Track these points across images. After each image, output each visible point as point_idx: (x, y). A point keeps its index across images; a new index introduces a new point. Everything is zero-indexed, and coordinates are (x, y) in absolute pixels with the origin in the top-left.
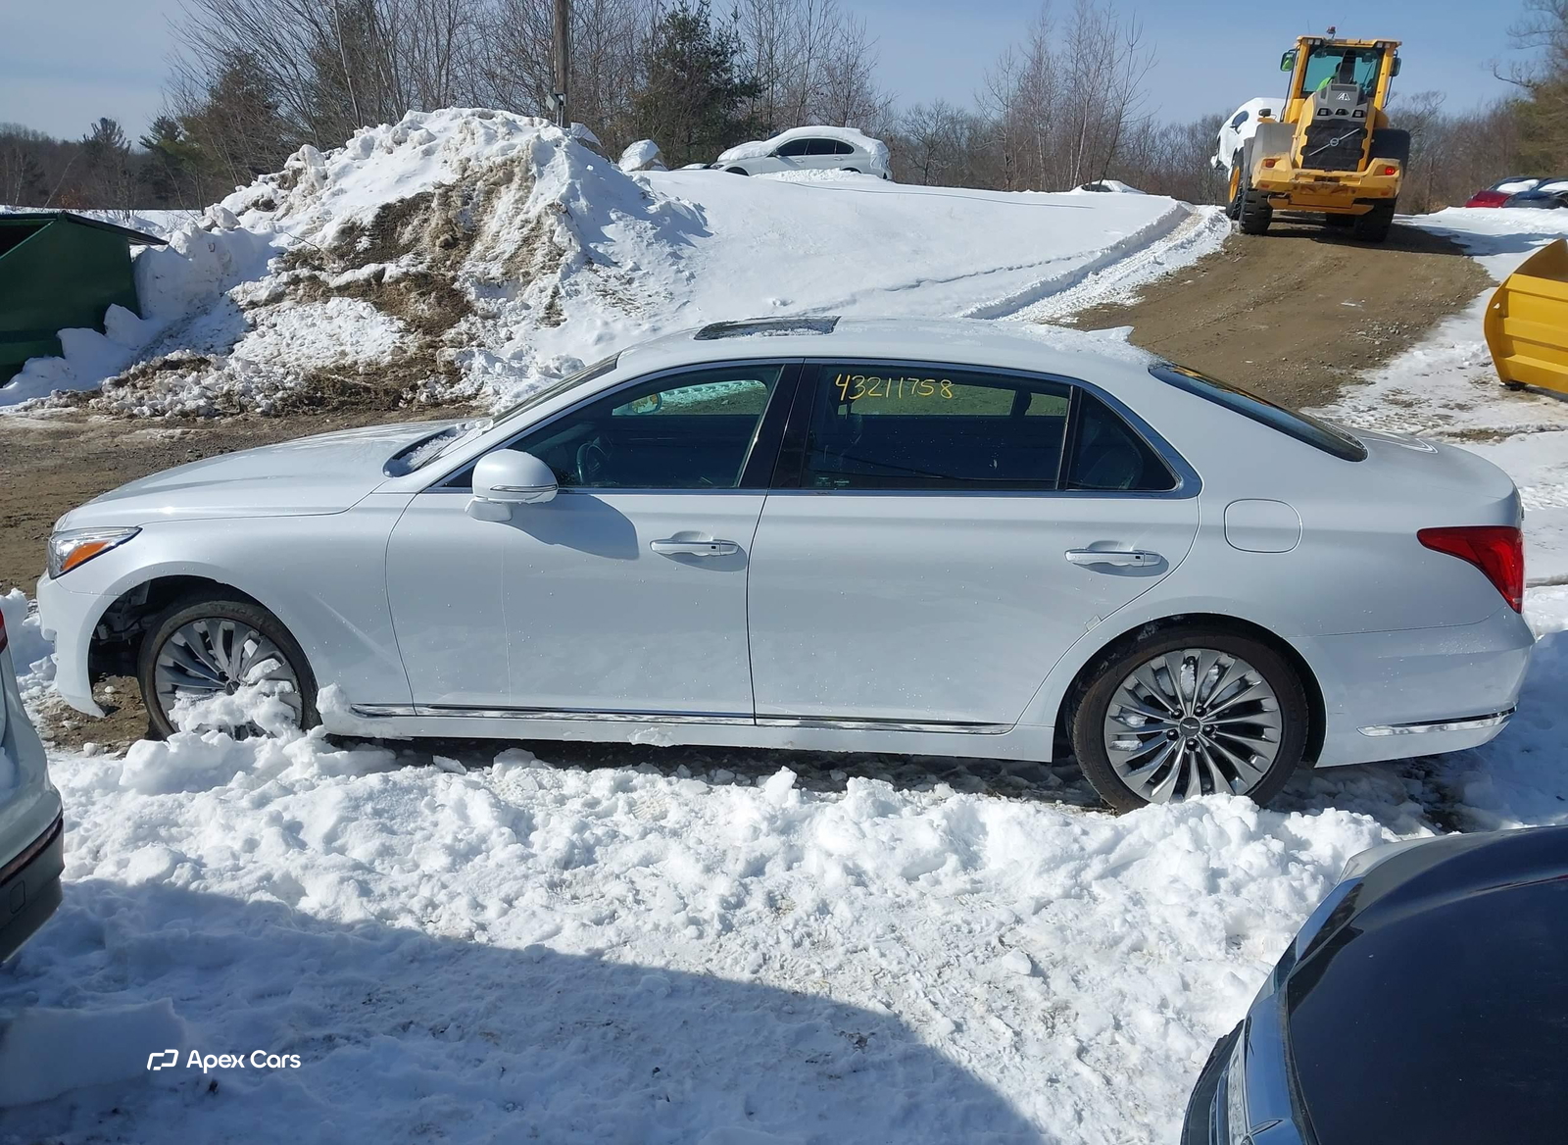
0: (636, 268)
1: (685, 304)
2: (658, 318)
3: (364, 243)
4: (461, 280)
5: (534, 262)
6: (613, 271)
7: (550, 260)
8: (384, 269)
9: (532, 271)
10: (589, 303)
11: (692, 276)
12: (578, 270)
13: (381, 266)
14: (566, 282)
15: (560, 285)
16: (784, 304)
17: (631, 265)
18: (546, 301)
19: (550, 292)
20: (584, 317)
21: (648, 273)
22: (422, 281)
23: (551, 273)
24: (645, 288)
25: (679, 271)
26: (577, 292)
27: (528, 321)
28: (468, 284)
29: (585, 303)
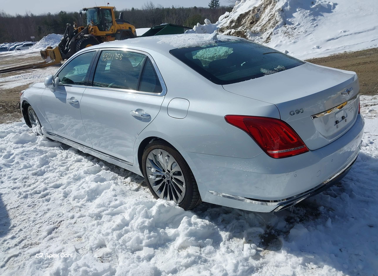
0: (299, 24)
1: (309, 34)
2: (298, 39)
3: (234, 24)
4: (247, 32)
5: (269, 26)
6: (292, 26)
7: (273, 25)
8: (231, 31)
9: (267, 28)
10: (280, 36)
11: (317, 25)
12: (281, 27)
13: (231, 30)
14: (275, 31)
15: (273, 32)
16: (345, 32)
17: (297, 23)
18: (268, 36)
19: (269, 34)
20: (276, 40)
21: (302, 26)
22: (238, 33)
23: (272, 28)
24: (299, 30)
25: (313, 24)
26: (277, 33)
27: (261, 42)
28: (248, 33)
29: (278, 36)
